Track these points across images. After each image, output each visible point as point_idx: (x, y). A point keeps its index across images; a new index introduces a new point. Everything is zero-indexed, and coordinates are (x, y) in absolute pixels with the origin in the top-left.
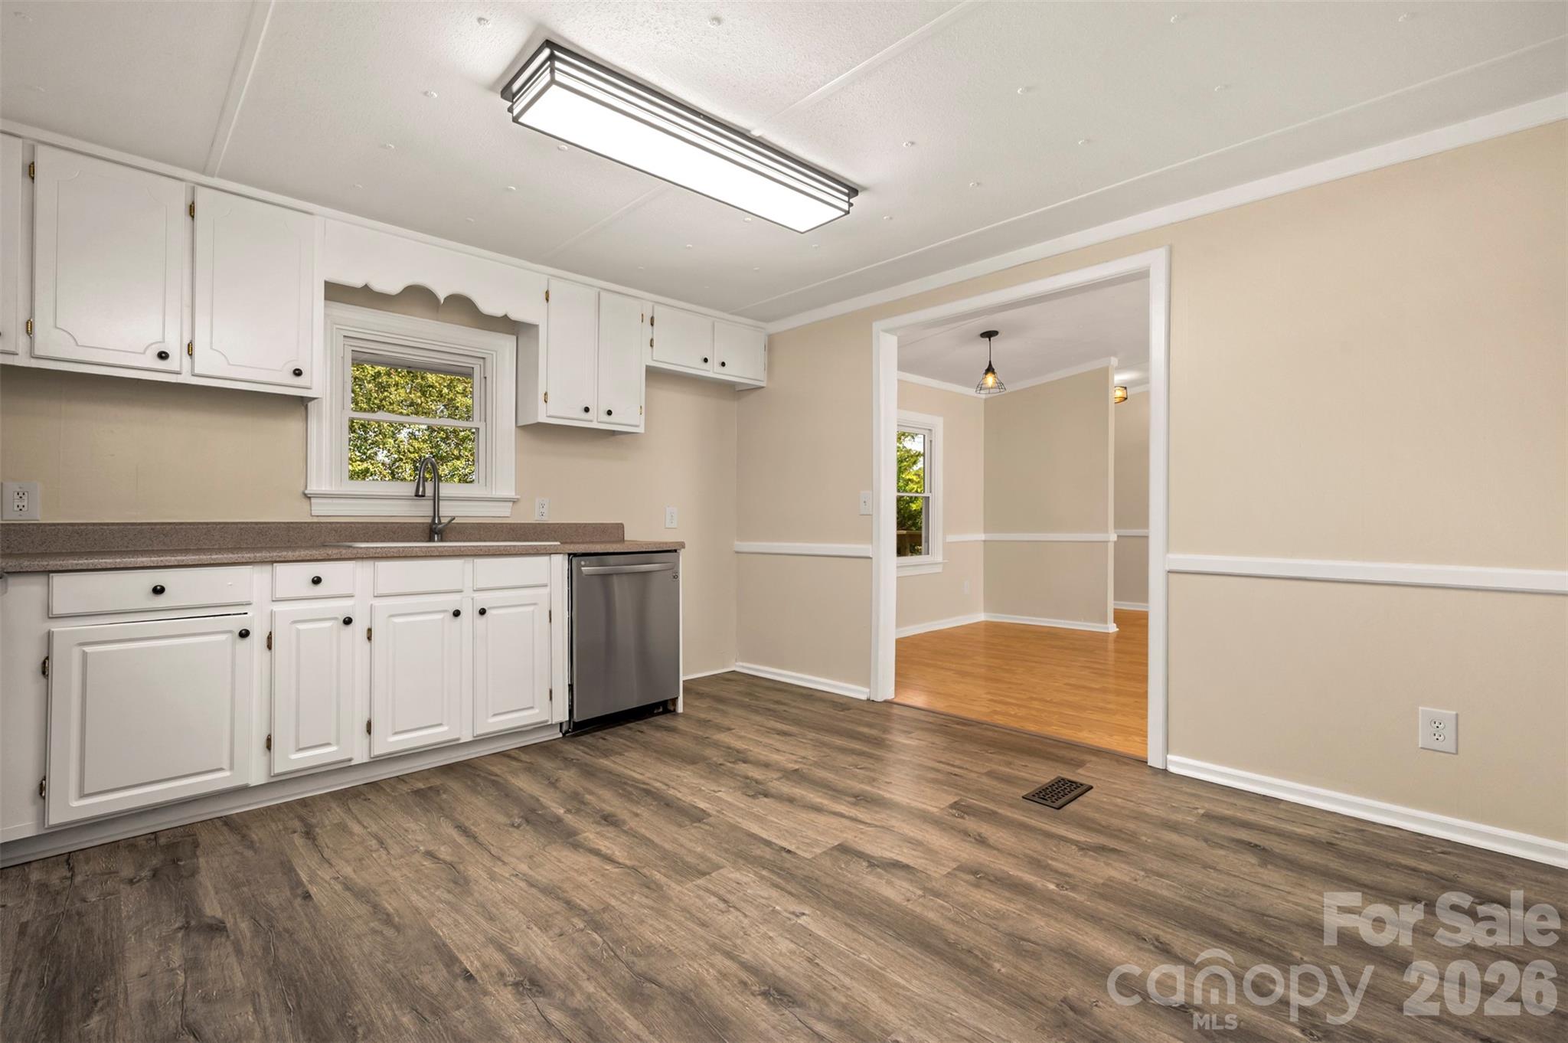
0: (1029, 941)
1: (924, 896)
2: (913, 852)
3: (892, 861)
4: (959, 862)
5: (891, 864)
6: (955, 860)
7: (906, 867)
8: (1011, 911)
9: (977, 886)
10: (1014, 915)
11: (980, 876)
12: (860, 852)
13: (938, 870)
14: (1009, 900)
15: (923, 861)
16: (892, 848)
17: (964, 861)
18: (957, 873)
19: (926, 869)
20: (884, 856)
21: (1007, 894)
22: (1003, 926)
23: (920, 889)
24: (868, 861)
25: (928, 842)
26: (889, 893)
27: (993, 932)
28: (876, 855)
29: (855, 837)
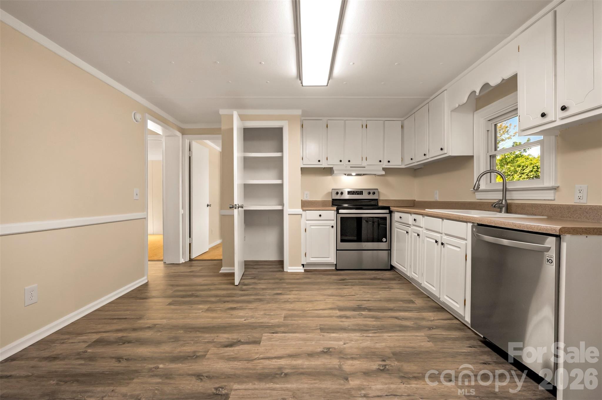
0: (172, 342)
1: (213, 340)
2: (228, 354)
3: (234, 346)
4: (206, 359)
5: (233, 345)
6: (208, 359)
7: (227, 346)
8: (179, 348)
9: (195, 352)
10: (178, 347)
11: (194, 357)
12: (249, 344)
13: (213, 351)
14: (180, 352)
15: (222, 352)
16: (238, 352)
17: (204, 360)
18: (205, 354)
19: (218, 349)
20: (238, 347)
21: (181, 354)
22: (182, 343)
23: (215, 341)
24: (242, 342)
25: (225, 362)
26: (226, 336)
27: (185, 340)
28: (242, 346)
29: (258, 350)
